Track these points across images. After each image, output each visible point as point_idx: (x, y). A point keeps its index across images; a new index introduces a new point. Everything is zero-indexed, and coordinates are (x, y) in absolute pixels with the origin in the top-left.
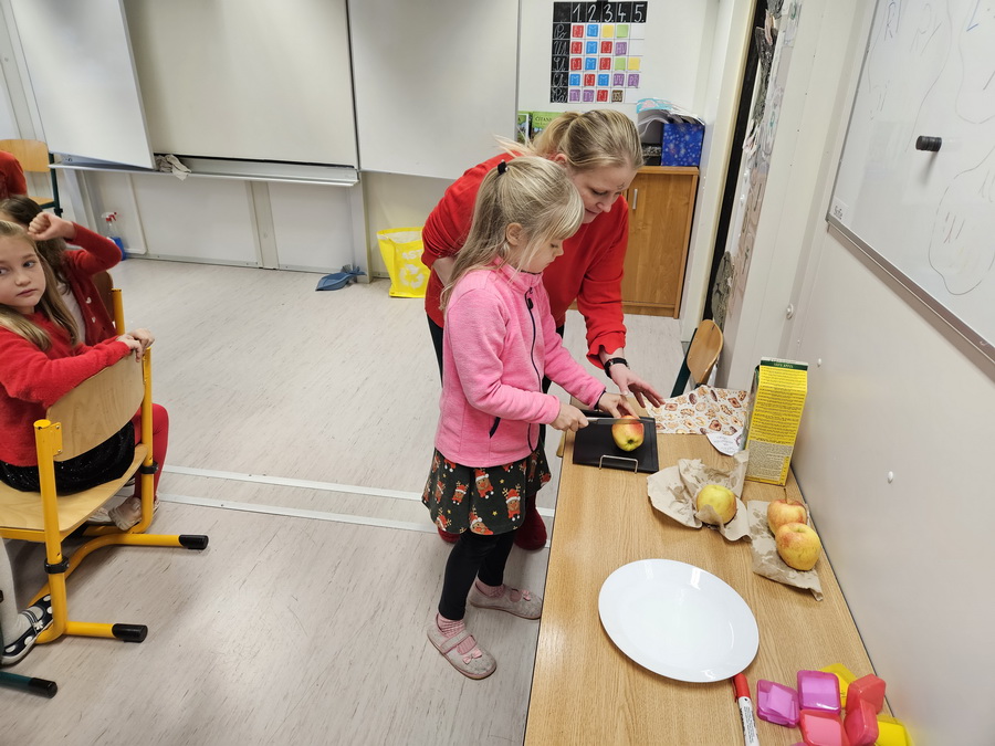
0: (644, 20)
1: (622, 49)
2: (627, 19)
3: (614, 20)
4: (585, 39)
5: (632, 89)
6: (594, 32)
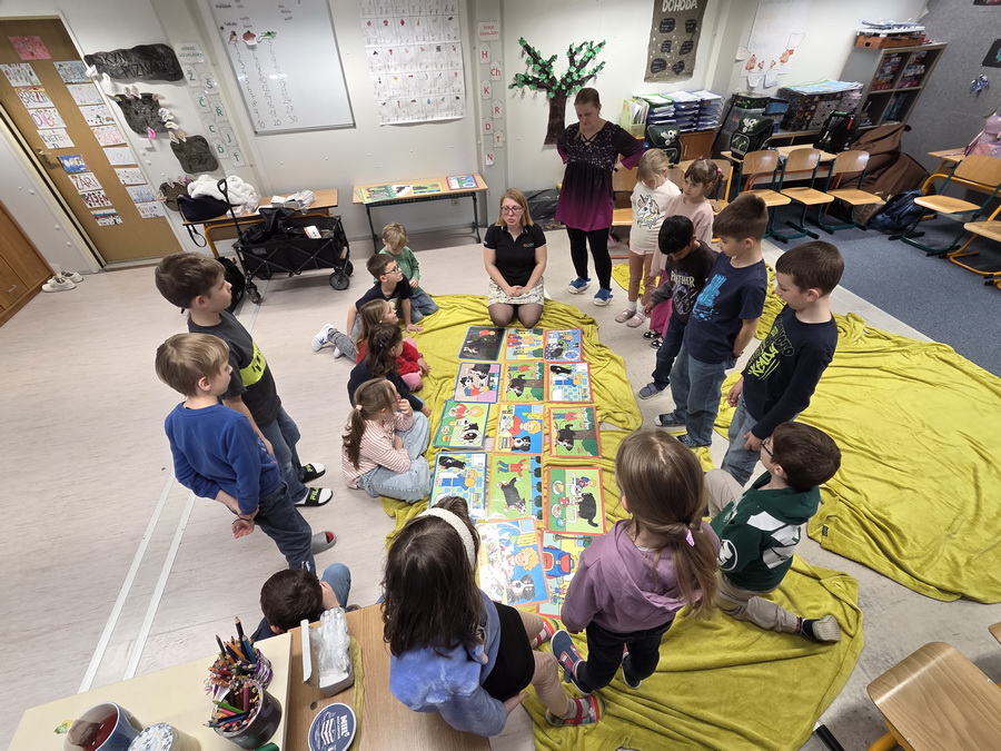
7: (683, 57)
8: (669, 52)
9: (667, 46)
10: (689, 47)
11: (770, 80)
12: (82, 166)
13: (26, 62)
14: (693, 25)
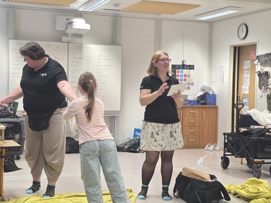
0: (194, 69)
1: (189, 76)
2: (189, 69)
3: (186, 69)
4: (180, 74)
5: (192, 86)
6: (182, 72)
12: (247, 103)
13: (250, 60)
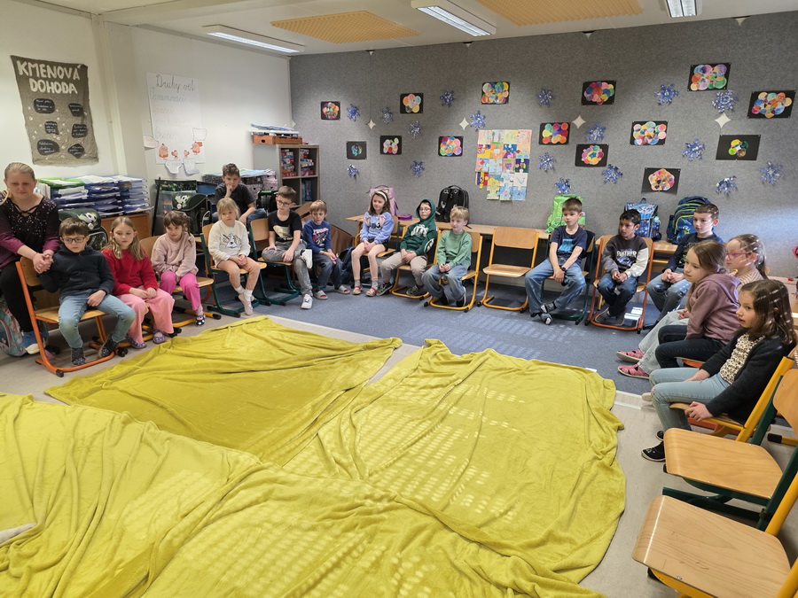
7: (79, 141)
8: (57, 133)
9: (52, 127)
10: (81, 130)
11: (190, 167)
14: (79, 108)
